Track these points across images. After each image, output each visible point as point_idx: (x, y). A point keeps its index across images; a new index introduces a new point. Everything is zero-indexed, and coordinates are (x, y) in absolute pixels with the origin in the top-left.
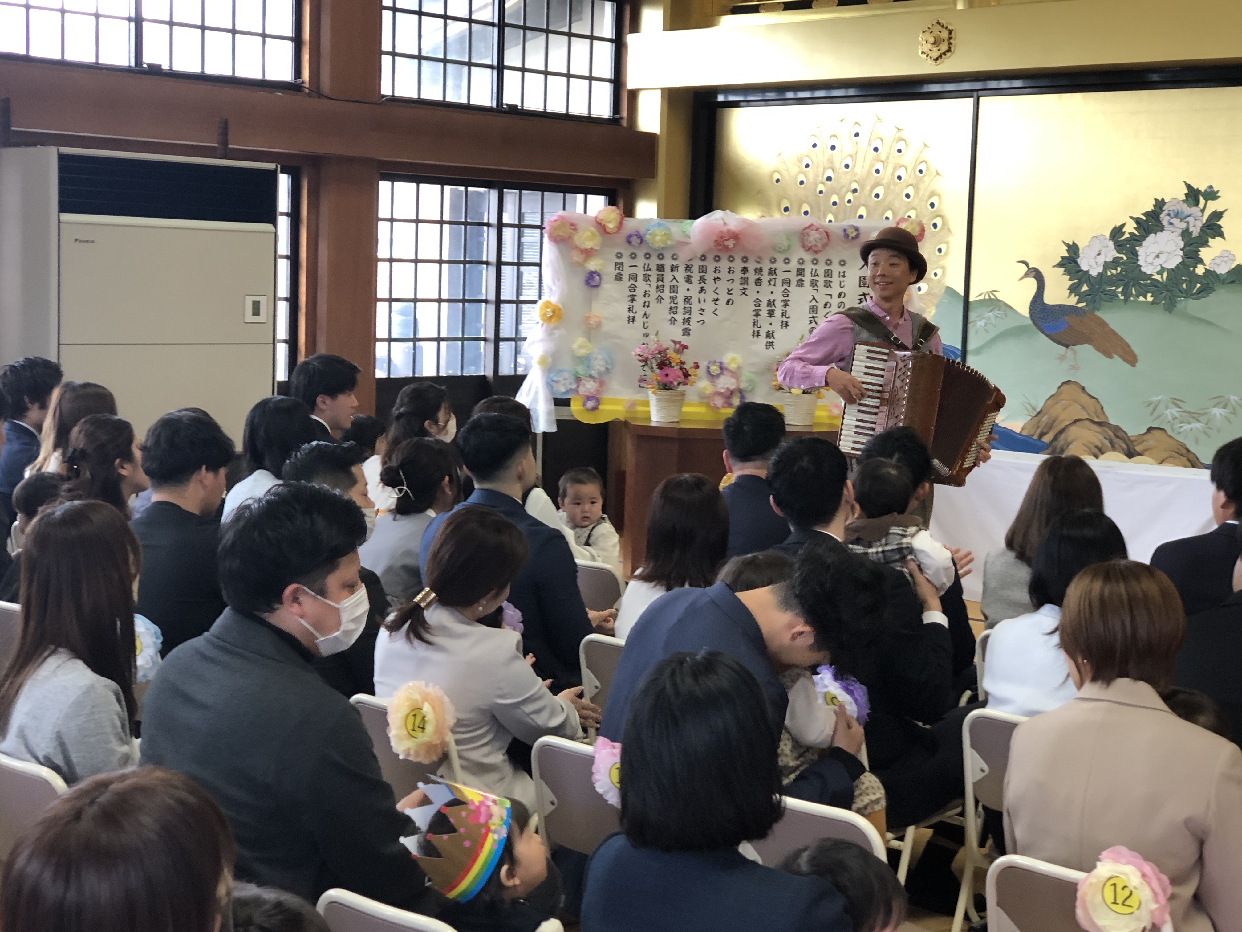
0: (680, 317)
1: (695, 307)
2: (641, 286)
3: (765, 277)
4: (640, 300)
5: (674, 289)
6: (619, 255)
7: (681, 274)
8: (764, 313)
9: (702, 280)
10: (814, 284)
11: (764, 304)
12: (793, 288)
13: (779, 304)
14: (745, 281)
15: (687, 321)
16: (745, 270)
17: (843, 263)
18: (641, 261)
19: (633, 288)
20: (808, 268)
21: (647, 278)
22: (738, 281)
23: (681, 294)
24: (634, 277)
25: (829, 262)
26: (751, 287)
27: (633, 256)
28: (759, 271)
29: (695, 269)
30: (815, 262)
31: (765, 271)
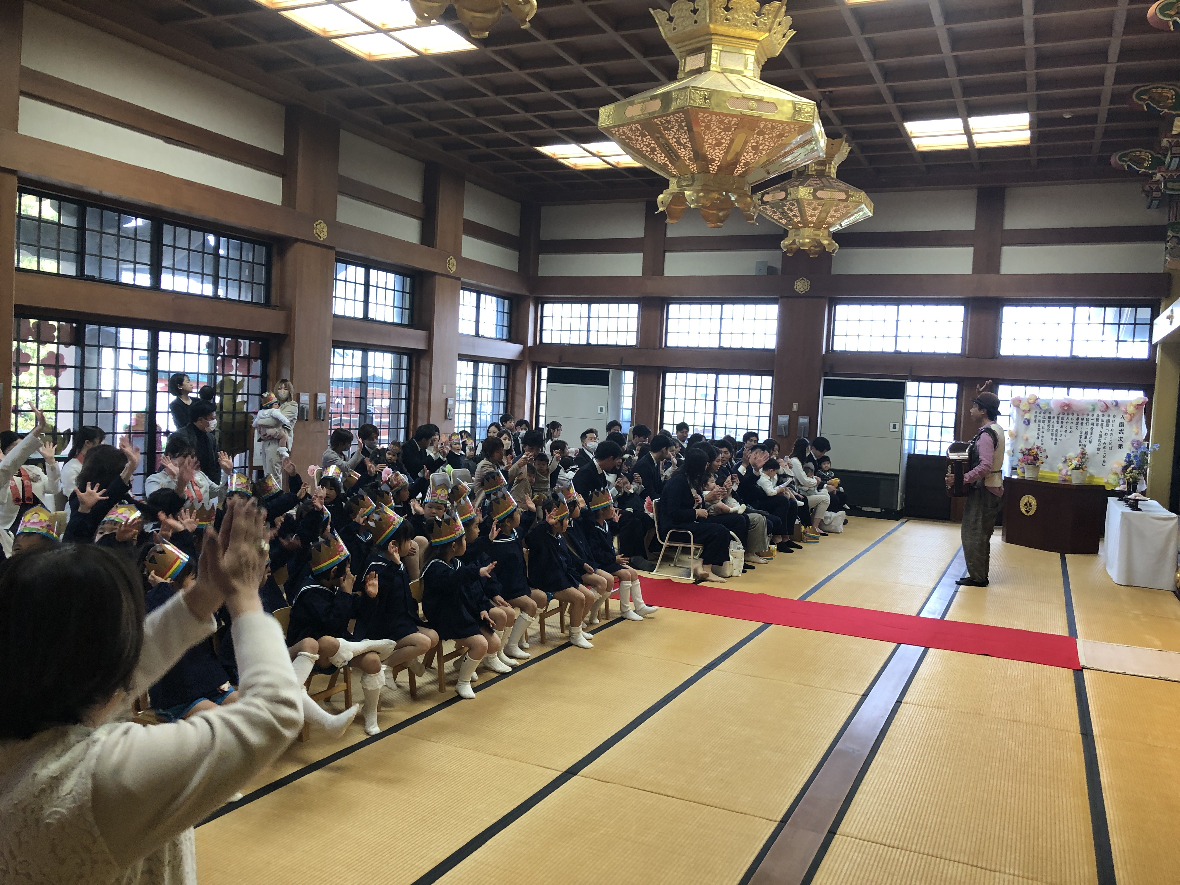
0: (1054, 437)
1: (1059, 434)
2: (1041, 424)
3: (1085, 422)
4: (1041, 430)
5: (1053, 426)
6: (1036, 412)
7: (1055, 420)
8: (1083, 437)
9: (1062, 423)
10: (1102, 425)
11: (1084, 433)
12: (1095, 427)
13: (1089, 433)
14: (1077, 423)
15: (1056, 439)
16: (1078, 419)
17: (1114, 416)
18: (1042, 415)
19: (1039, 425)
20: (1101, 418)
21: (1044, 421)
22: (1075, 423)
23: (1055, 429)
24: (1039, 421)
25: (1109, 416)
26: (1079, 426)
27: (1040, 413)
28: (1082, 419)
29: (1060, 418)
30: (1103, 416)
31: (1085, 420)
